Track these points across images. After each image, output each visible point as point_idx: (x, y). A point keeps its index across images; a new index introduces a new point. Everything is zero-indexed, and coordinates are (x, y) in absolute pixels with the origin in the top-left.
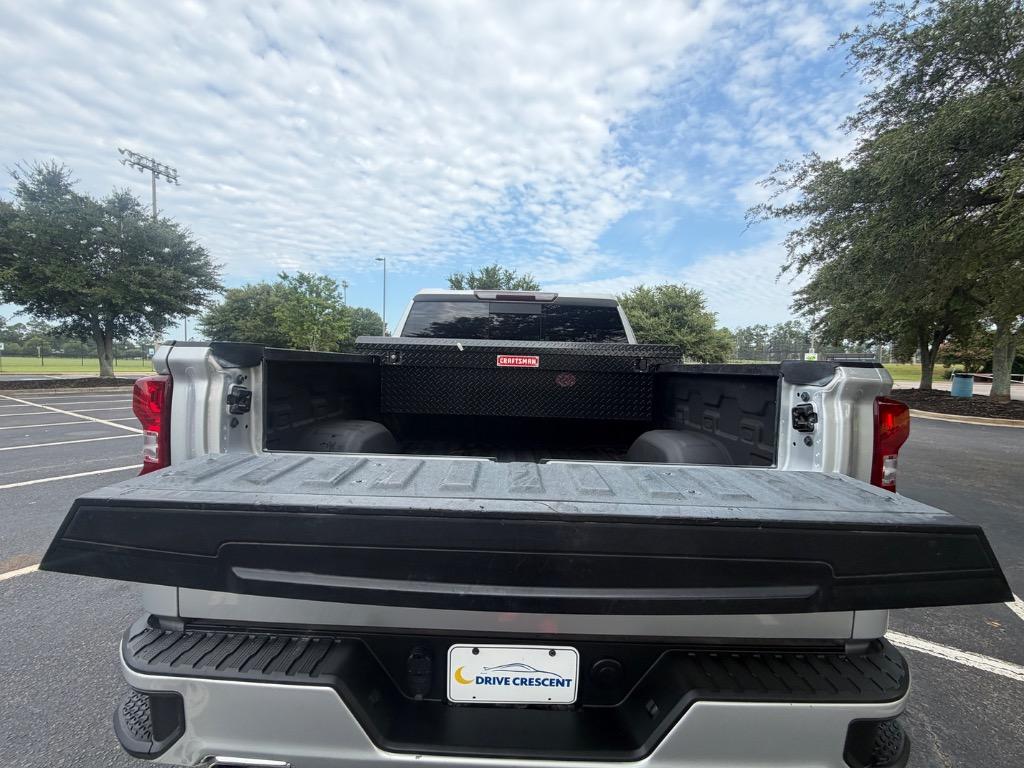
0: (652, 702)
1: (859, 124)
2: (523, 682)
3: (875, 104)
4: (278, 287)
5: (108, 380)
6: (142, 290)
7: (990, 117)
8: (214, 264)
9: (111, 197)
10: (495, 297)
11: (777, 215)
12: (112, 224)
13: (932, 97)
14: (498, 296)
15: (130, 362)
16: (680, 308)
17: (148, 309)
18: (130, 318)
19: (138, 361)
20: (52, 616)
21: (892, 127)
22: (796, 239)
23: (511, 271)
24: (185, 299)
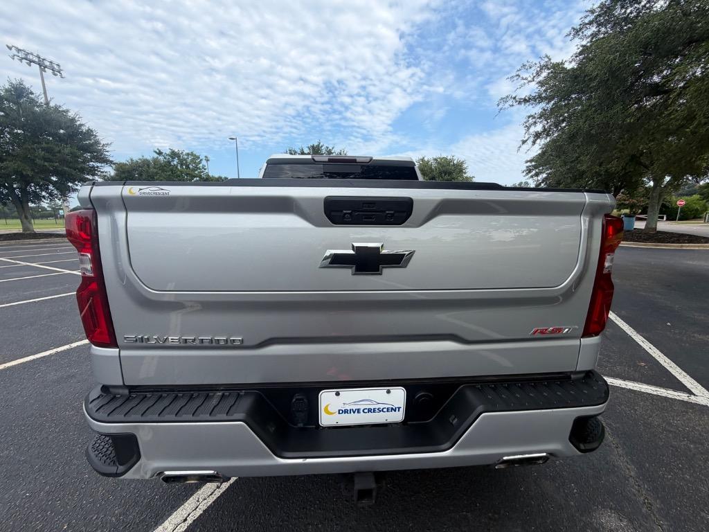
0: (453, 416)
1: (580, 33)
2: (370, 410)
3: (592, 17)
4: (155, 161)
5: (30, 234)
6: (46, 164)
7: (669, 28)
8: (102, 142)
9: (7, 86)
10: (327, 160)
11: (520, 103)
12: (11, 109)
13: (631, 13)
14: (329, 159)
15: (44, 221)
16: (450, 174)
17: (54, 179)
18: (41, 187)
19: (52, 220)
20: (20, 398)
21: (602, 36)
22: (531, 121)
23: (331, 148)
24: (83, 170)
